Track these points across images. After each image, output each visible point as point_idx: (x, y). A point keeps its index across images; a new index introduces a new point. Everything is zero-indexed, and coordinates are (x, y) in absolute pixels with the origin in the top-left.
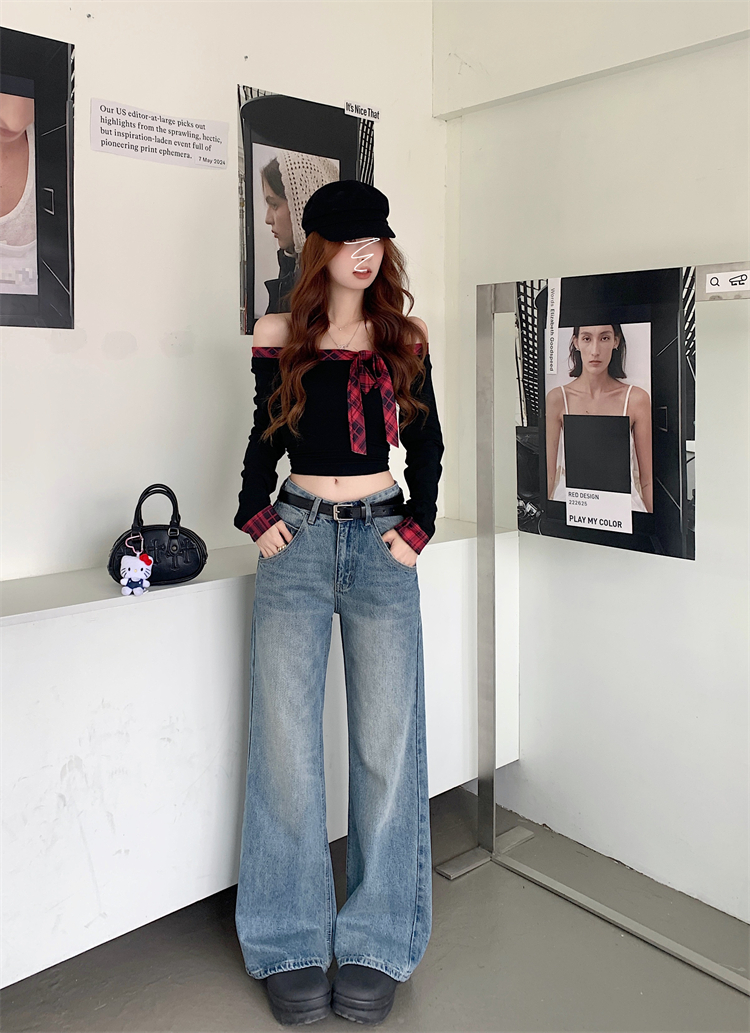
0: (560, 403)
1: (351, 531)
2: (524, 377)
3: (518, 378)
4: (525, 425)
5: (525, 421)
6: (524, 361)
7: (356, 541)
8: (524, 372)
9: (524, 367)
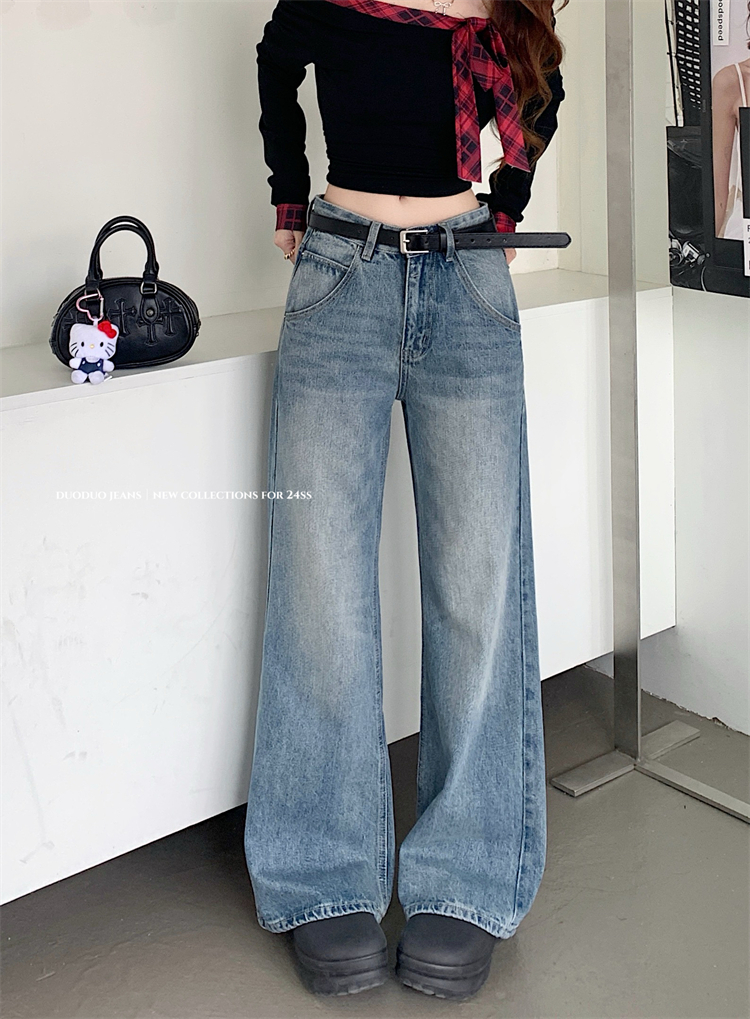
0: (734, 89)
1: (426, 269)
2: (678, 51)
3: (670, 53)
4: (681, 124)
5: (681, 118)
6: (678, 27)
7: (432, 283)
8: (678, 44)
9: (678, 36)
